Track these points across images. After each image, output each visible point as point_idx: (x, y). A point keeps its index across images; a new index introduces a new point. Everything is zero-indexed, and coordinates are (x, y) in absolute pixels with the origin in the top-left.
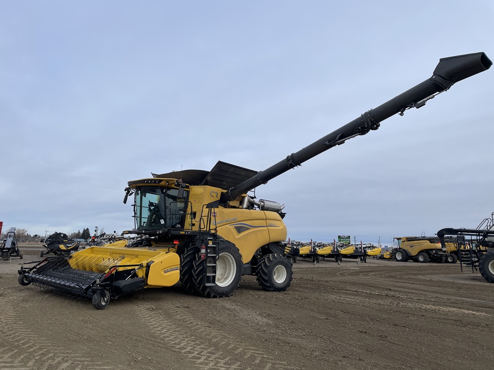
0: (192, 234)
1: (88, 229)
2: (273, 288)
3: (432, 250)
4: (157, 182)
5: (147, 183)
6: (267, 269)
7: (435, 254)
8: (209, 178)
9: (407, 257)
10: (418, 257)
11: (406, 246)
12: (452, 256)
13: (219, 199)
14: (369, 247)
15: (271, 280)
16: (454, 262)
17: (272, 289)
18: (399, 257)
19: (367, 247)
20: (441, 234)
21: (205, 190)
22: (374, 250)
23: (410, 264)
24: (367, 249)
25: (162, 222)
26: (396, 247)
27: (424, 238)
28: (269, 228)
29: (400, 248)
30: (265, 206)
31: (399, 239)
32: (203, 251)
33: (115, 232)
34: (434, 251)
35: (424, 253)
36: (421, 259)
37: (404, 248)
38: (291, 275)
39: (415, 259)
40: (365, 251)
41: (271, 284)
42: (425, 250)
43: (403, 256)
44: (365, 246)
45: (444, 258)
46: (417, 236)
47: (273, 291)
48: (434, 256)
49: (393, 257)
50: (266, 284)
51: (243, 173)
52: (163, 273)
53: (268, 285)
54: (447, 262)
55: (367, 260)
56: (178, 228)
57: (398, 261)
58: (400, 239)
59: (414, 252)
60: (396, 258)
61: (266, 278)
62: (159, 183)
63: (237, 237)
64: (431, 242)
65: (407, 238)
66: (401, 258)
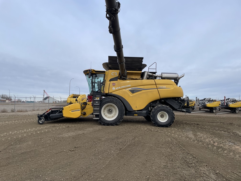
8: (110, 66)
13: (117, 76)
28: (158, 89)
30: (163, 76)
52: (71, 112)
63: (131, 95)
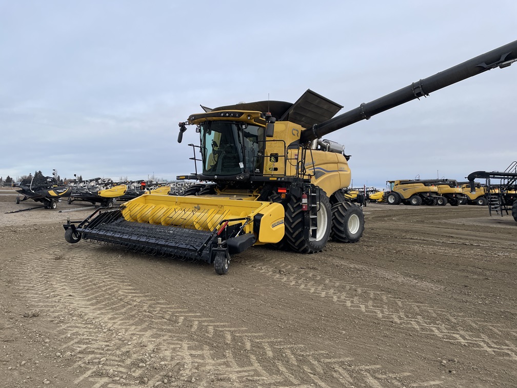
0: (286, 181)
1: (40, 172)
2: (349, 239)
3: (426, 193)
4: (237, 115)
5: (223, 116)
6: (342, 219)
7: (428, 197)
8: (291, 111)
9: (400, 200)
10: (411, 200)
11: (399, 190)
12: (443, 199)
13: (299, 138)
14: (372, 191)
15: (346, 231)
16: (444, 204)
17: (347, 241)
18: (391, 200)
19: (370, 191)
20: (472, 177)
21: (286, 127)
22: (377, 194)
23: (403, 207)
24: (369, 193)
25: (242, 165)
26: (389, 190)
27: (418, 181)
29: (392, 191)
30: (331, 147)
31: (391, 182)
32: (305, 201)
33: (75, 175)
34: (428, 194)
35: (417, 196)
36: (414, 202)
37: (397, 191)
38: (363, 224)
39: (407, 202)
40: (368, 195)
41: (346, 235)
42: (418, 193)
43: (395, 199)
44: (368, 190)
45: (435, 201)
46: (411, 179)
47: (348, 242)
48: (427, 199)
49: (385, 200)
50: (341, 235)
51: (325, 106)
52: (271, 227)
53: (344, 236)
54: (437, 204)
55: (367, 204)
56: (257, 173)
57: (390, 204)
58: (394, 182)
59: (406, 195)
60: (388, 202)
61: (342, 229)
62: (239, 116)
63: (315, 183)
64: (425, 185)
65: (401, 182)
66: (393, 201)
